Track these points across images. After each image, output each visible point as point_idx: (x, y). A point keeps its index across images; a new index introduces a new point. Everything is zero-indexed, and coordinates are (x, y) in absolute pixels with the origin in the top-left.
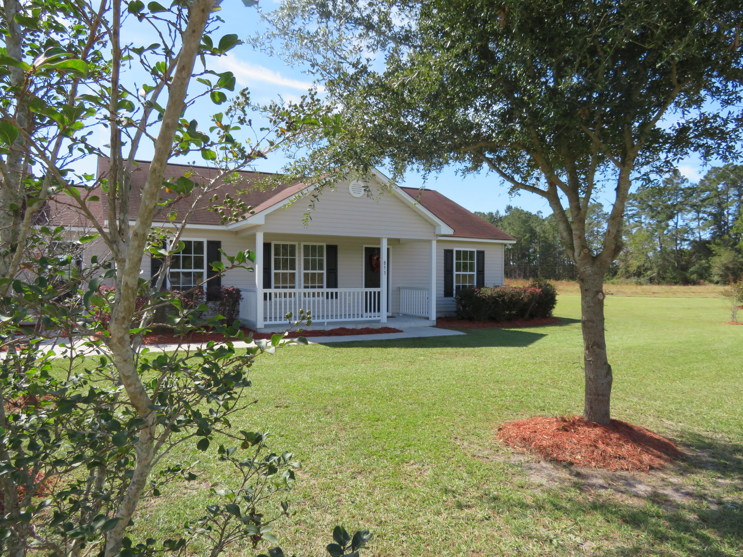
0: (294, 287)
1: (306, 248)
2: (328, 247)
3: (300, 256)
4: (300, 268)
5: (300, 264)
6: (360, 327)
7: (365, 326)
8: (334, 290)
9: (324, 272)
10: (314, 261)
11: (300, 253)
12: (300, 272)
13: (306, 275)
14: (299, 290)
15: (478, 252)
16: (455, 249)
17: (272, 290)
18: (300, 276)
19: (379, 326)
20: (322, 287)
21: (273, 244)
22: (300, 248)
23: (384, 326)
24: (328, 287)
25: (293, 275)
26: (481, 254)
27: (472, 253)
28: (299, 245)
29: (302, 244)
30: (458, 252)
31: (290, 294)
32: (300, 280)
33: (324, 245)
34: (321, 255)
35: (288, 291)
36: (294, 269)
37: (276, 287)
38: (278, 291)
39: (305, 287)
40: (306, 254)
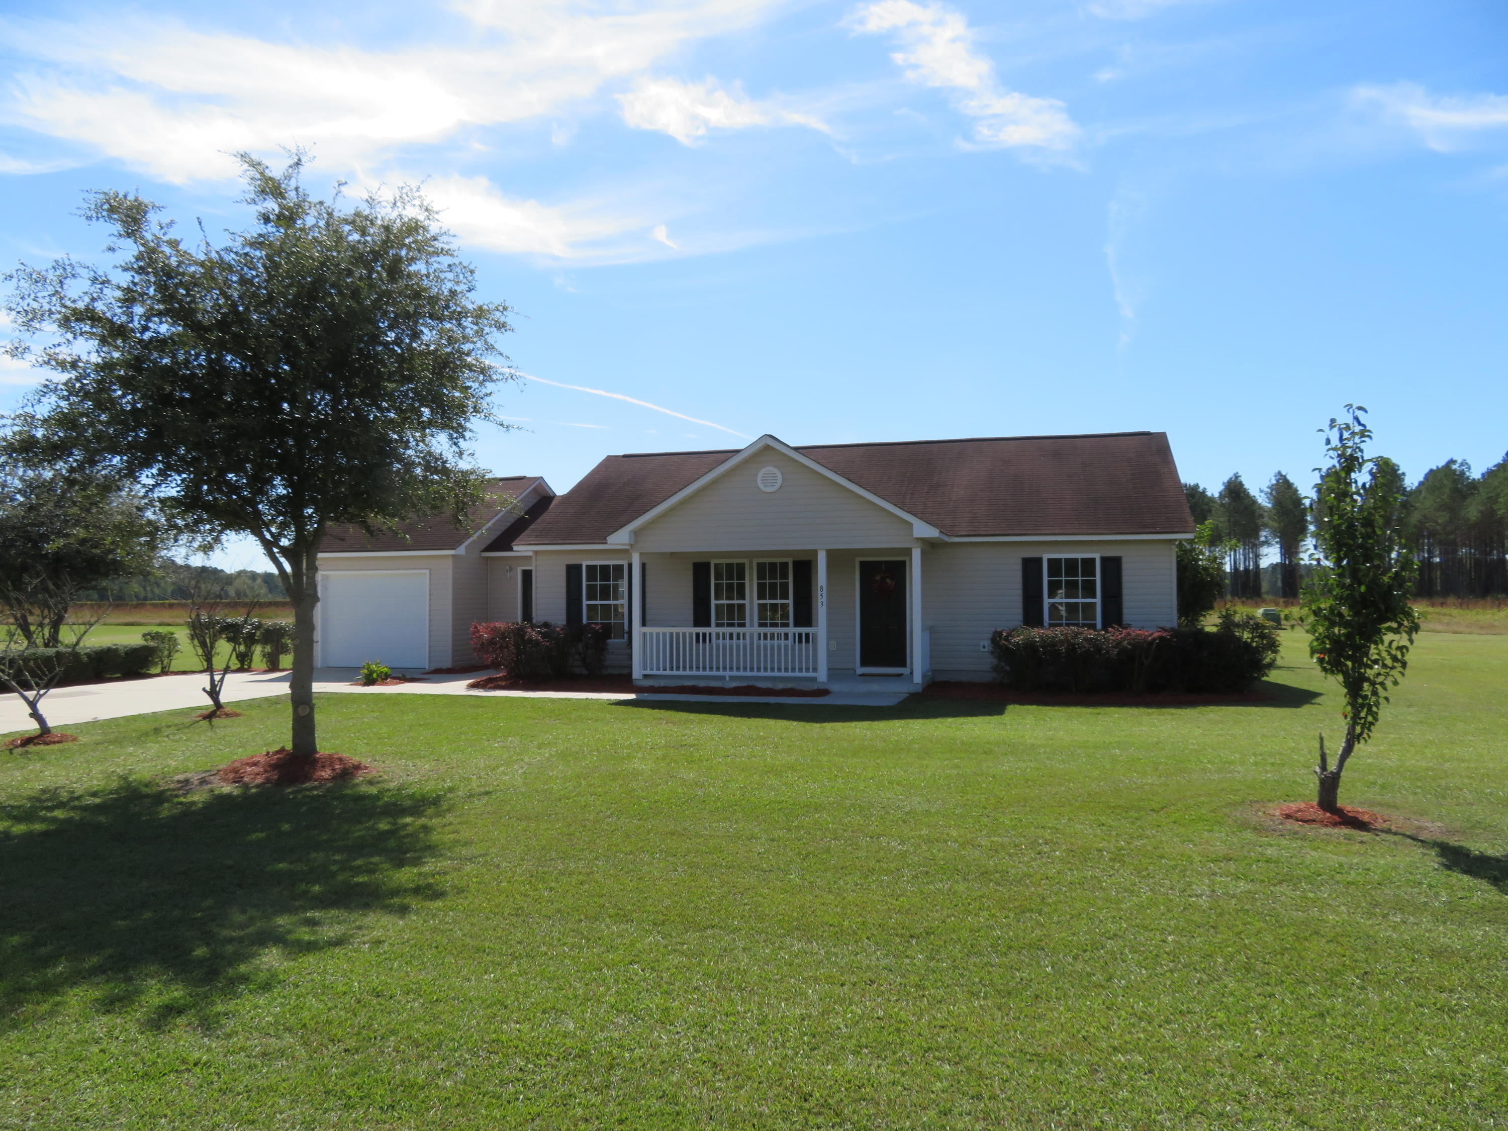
0: (743, 625)
1: (761, 567)
2: (796, 563)
3: (751, 580)
4: (751, 597)
5: (751, 591)
6: (780, 686)
7: (789, 685)
8: (804, 630)
9: (790, 601)
10: (773, 586)
11: (751, 574)
12: (751, 603)
13: (762, 608)
14: (752, 629)
15: (1104, 560)
16: (1046, 557)
17: (713, 630)
18: (751, 609)
19: (815, 687)
20: (787, 625)
21: (713, 562)
22: (751, 568)
23: (822, 687)
24: (797, 624)
25: (742, 607)
26: (1113, 566)
27: (1089, 564)
28: (751, 562)
29: (755, 562)
30: (1054, 564)
31: (738, 634)
32: (752, 615)
33: (790, 561)
34: (785, 576)
35: (735, 630)
36: (744, 599)
37: (718, 625)
38: (721, 630)
39: (761, 625)
40: (761, 576)
